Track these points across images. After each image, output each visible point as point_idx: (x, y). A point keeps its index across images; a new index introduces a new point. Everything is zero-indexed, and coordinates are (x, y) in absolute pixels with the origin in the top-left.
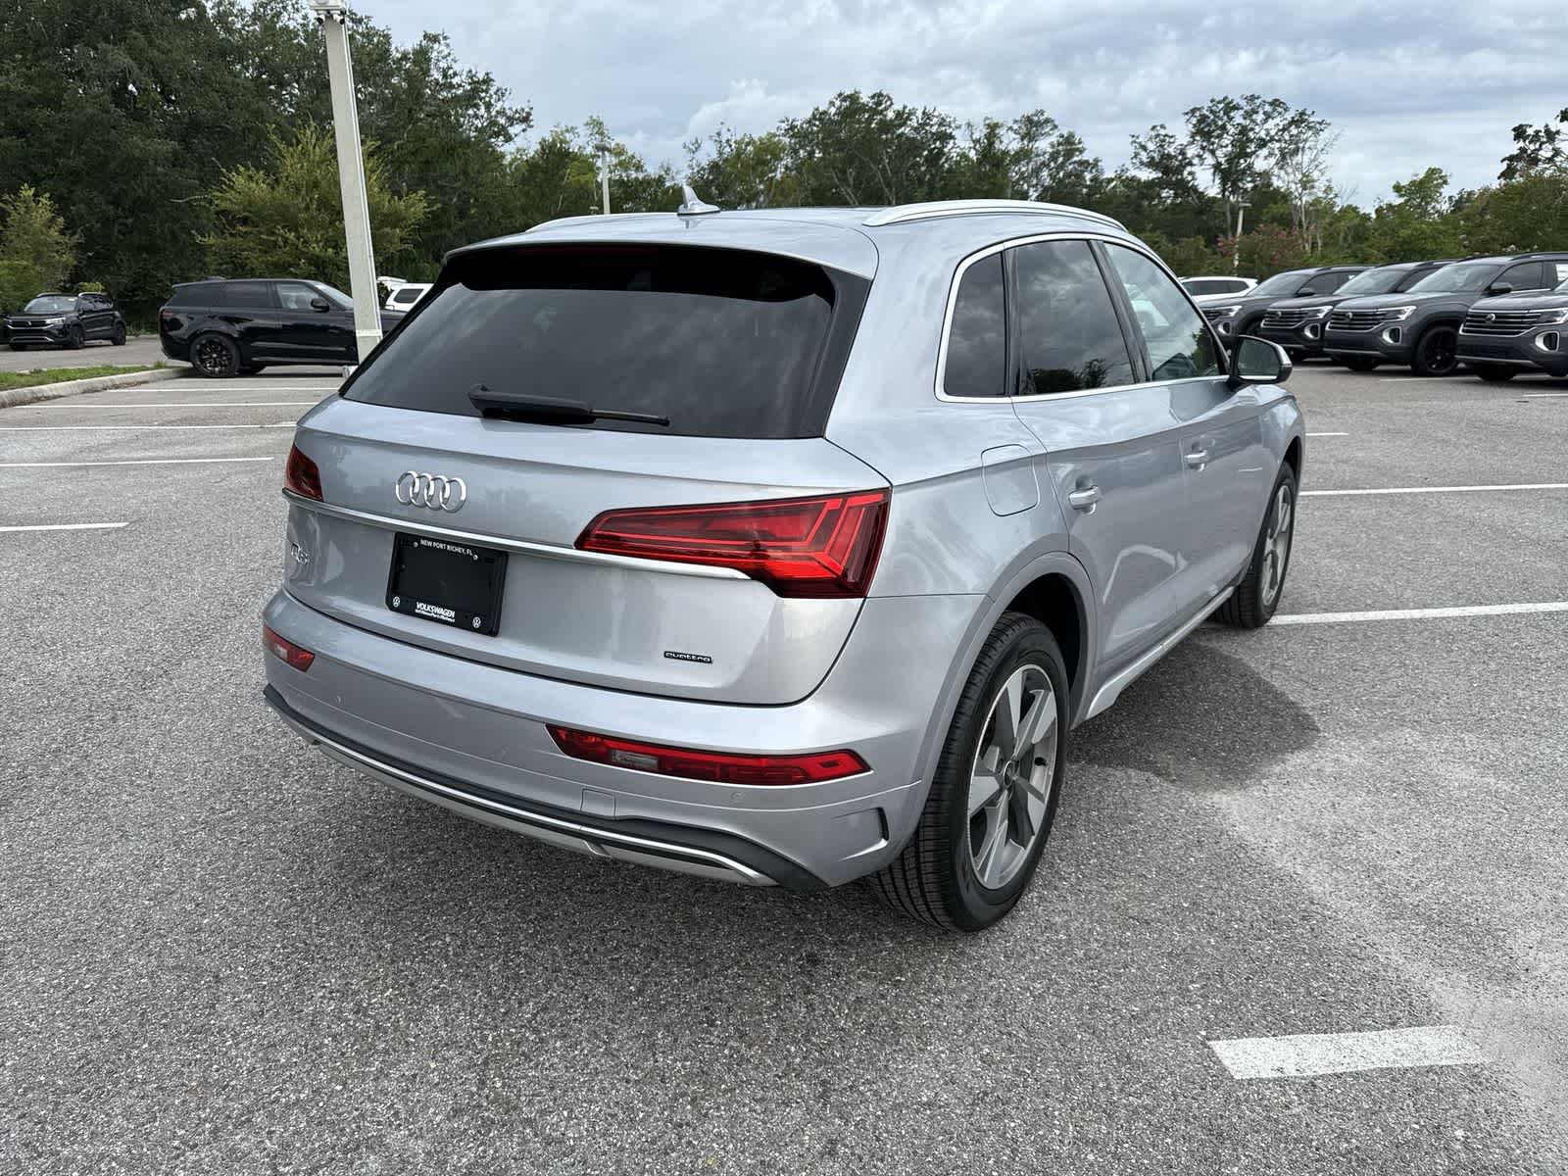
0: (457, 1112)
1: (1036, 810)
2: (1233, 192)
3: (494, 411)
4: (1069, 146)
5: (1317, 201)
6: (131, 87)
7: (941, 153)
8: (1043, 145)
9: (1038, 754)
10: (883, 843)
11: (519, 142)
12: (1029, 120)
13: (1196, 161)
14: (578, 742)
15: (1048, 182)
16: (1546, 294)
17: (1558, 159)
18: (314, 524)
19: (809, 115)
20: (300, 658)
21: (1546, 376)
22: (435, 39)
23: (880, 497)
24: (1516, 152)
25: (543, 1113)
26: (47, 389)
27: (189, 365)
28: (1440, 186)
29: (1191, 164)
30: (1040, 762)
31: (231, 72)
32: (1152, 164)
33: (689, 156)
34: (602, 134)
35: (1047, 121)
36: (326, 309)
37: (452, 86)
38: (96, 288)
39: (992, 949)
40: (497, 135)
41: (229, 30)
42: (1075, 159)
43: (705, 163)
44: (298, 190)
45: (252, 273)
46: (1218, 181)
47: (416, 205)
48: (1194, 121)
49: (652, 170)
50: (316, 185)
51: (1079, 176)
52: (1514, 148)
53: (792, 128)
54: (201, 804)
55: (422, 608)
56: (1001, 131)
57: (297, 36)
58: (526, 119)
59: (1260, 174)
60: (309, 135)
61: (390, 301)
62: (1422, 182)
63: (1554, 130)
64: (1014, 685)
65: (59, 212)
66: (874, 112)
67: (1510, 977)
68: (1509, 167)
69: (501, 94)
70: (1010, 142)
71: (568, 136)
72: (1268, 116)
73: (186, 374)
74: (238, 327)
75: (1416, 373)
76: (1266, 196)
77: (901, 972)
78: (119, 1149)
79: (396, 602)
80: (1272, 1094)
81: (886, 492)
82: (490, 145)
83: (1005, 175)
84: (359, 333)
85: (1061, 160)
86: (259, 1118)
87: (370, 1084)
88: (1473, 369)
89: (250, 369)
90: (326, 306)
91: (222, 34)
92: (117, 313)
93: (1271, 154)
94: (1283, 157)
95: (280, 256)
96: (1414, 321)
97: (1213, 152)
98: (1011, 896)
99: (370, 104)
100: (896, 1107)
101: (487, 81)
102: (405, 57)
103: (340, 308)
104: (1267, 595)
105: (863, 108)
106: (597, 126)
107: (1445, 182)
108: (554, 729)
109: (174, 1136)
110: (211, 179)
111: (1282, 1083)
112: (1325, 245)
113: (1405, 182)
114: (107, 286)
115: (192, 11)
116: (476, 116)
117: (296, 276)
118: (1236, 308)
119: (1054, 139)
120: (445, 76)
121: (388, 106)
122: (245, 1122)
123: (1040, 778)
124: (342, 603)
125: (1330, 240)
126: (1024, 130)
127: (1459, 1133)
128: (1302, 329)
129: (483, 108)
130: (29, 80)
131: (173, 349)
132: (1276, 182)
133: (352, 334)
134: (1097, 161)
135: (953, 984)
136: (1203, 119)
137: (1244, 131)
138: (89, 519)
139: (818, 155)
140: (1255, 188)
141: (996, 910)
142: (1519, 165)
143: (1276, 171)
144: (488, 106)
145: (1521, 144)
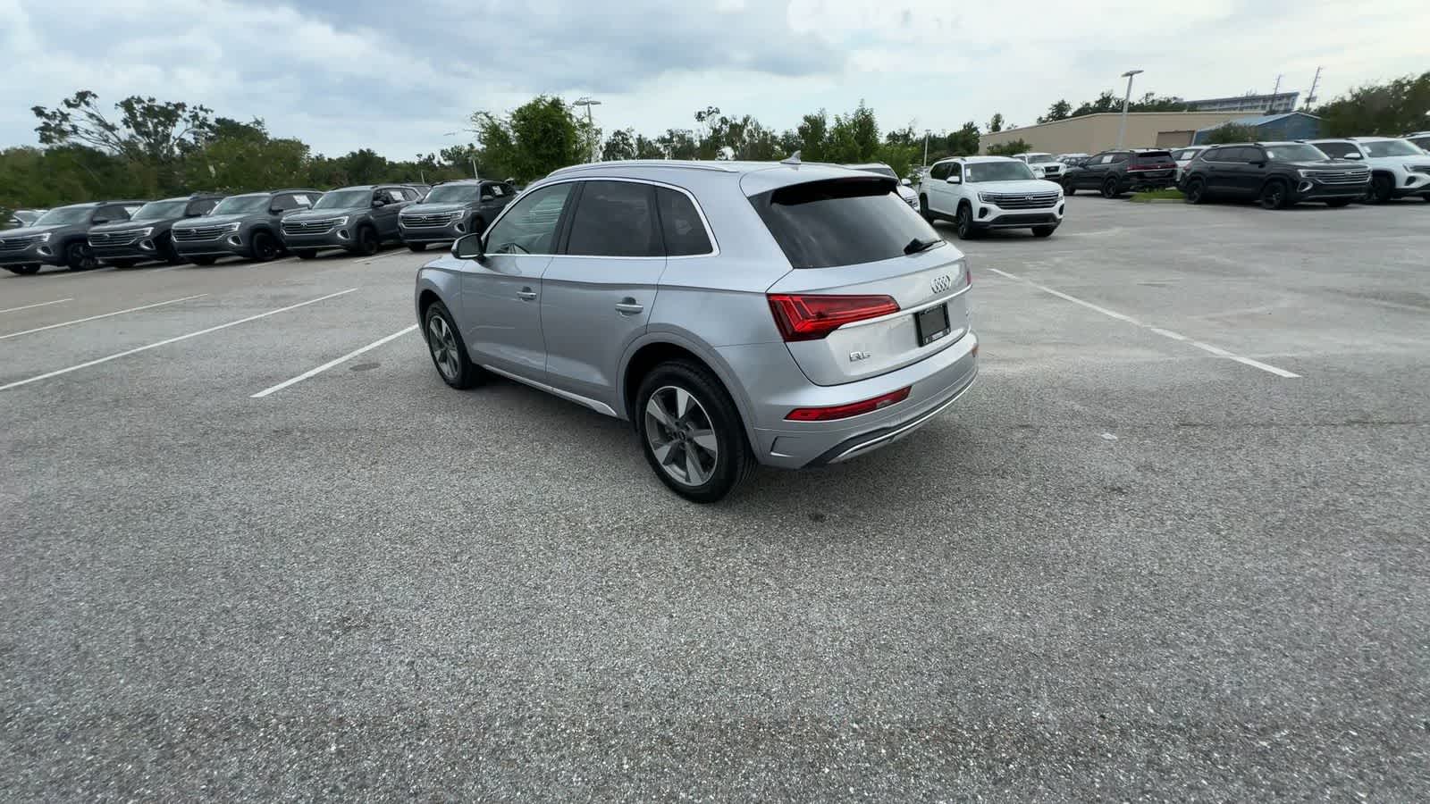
17: (77, 132)
63: (64, 112)
68: (43, 135)
142: (52, 134)
145: (45, 120)
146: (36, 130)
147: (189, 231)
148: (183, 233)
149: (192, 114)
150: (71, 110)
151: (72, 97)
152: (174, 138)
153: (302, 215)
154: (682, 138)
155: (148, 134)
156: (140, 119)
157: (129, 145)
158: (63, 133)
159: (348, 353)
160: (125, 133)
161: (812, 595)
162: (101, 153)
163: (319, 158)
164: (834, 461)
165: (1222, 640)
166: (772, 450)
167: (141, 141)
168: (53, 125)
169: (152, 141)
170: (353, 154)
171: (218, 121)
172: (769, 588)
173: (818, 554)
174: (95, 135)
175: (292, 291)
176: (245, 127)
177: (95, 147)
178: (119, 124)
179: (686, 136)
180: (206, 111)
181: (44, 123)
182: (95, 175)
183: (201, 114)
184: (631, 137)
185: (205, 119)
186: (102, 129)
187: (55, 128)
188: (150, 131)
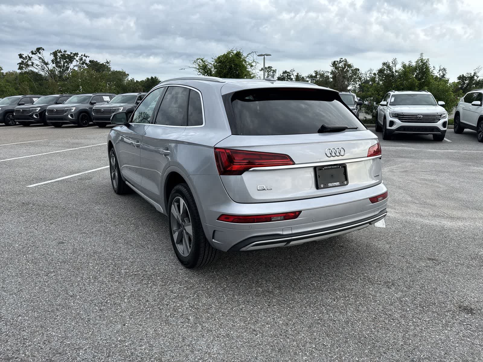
146: (18, 64)
147: (53, 110)
148: (51, 111)
149: (80, 58)
150: (33, 56)
151: (34, 50)
152: (70, 69)
153: (103, 106)
154: (322, 76)
155: (60, 67)
156: (58, 60)
157: (52, 72)
158: (28, 65)
159: (83, 172)
160: (51, 66)
161: (209, 331)
162: (41, 75)
163: (132, 80)
164: (244, 249)
166: (213, 238)
167: (57, 70)
168: (25, 62)
169: (61, 70)
170: (148, 79)
171: (90, 61)
172: (188, 322)
173: (232, 309)
174: (40, 67)
175: (83, 141)
176: (101, 64)
177: (38, 72)
178: (50, 62)
179: (325, 75)
180: (86, 57)
181: (22, 61)
182: (35, 85)
183: (84, 58)
184: (292, 74)
185: (85, 60)
186: (43, 64)
187: (25, 63)
188: (62, 65)
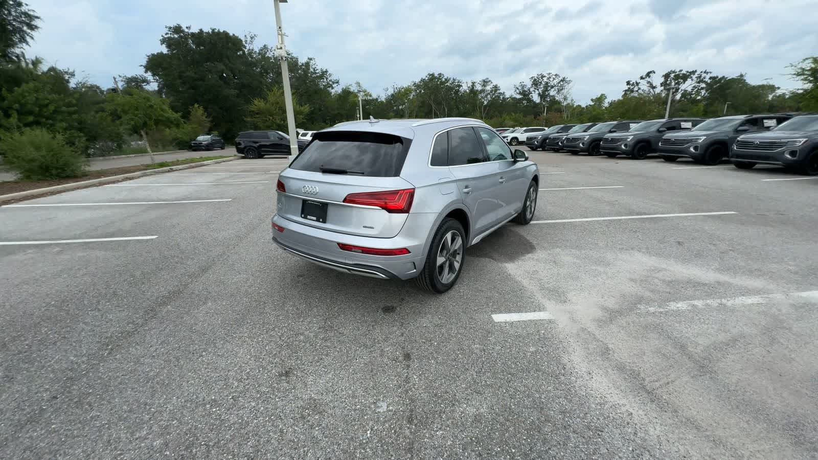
0: (320, 328)
1: (457, 265)
2: (544, 101)
3: (325, 171)
4: (496, 88)
5: (568, 104)
6: (224, 75)
7: (458, 91)
8: (488, 88)
9: (458, 252)
10: (415, 270)
11: (336, 89)
12: (484, 81)
13: (533, 92)
14: (344, 247)
15: (490, 99)
16: (626, 132)
17: (639, 91)
18: (283, 199)
19: (420, 80)
20: (281, 229)
21: (625, 156)
22: (311, 59)
23: (413, 190)
24: (627, 89)
25: (339, 328)
26: (205, 162)
27: (244, 155)
28: (605, 99)
29: (531, 93)
30: (458, 254)
31: (253, 70)
32: (520, 93)
33: (385, 92)
34: (360, 86)
35: (489, 81)
36: (282, 139)
37: (316, 73)
38: (216, 133)
39: (445, 298)
40: (329, 87)
41: (252, 58)
42: (498, 92)
43: (390, 94)
44: (273, 105)
45: (260, 129)
46: (539, 98)
47: (306, 109)
48: (532, 81)
49: (374, 96)
50: (278, 103)
51: (499, 97)
52: (626, 88)
53: (415, 84)
54: (258, 266)
55: (309, 217)
56: (476, 84)
57: (271, 59)
58: (338, 82)
59: (552, 96)
60: (275, 89)
61: (300, 136)
62: (599, 98)
63: (638, 82)
64: (449, 236)
65: (205, 112)
66: (439, 79)
67: (565, 302)
68: (625, 93)
69: (330, 75)
70: (478, 87)
71: (350, 87)
72: (554, 79)
73: (243, 158)
74: (258, 144)
75: (590, 155)
76: (554, 102)
77: (423, 301)
78: (246, 335)
79: (303, 216)
80: (503, 325)
81: (414, 189)
82: (327, 90)
83: (477, 97)
84: (291, 147)
85: (493, 92)
86: (276, 329)
87: (300, 323)
88: (605, 154)
89: (261, 157)
90: (282, 138)
91: (250, 59)
92: (222, 140)
93: (555, 90)
94: (558, 91)
95: (268, 123)
96: (589, 140)
97: (538, 90)
98: (450, 286)
99: (292, 79)
100: (418, 327)
101: (326, 71)
102: (303, 65)
103: (286, 139)
104: (529, 216)
105: (436, 78)
106: (358, 84)
107: (606, 98)
108: (339, 244)
109: (258, 332)
110: (248, 102)
111: (506, 323)
112: (571, 117)
113: (594, 98)
114: (219, 133)
115: (241, 52)
116: (323, 82)
117: (273, 129)
118: (540, 136)
119: (491, 86)
120: (314, 70)
121: (298, 79)
122: (273, 329)
123: (459, 258)
124: (289, 216)
125: (572, 115)
126: (482, 84)
127: (543, 332)
128: (558, 142)
129: (325, 79)
130: (195, 73)
131: (240, 151)
132: (557, 98)
133: (289, 146)
134: (504, 93)
135: (434, 304)
136: (535, 80)
137: (547, 83)
138: (222, 198)
139: (423, 91)
140: (550, 100)
141: (446, 288)
142: (628, 93)
143: (556, 95)
144: (327, 79)
145: (629, 86)
165: (148, 360)
